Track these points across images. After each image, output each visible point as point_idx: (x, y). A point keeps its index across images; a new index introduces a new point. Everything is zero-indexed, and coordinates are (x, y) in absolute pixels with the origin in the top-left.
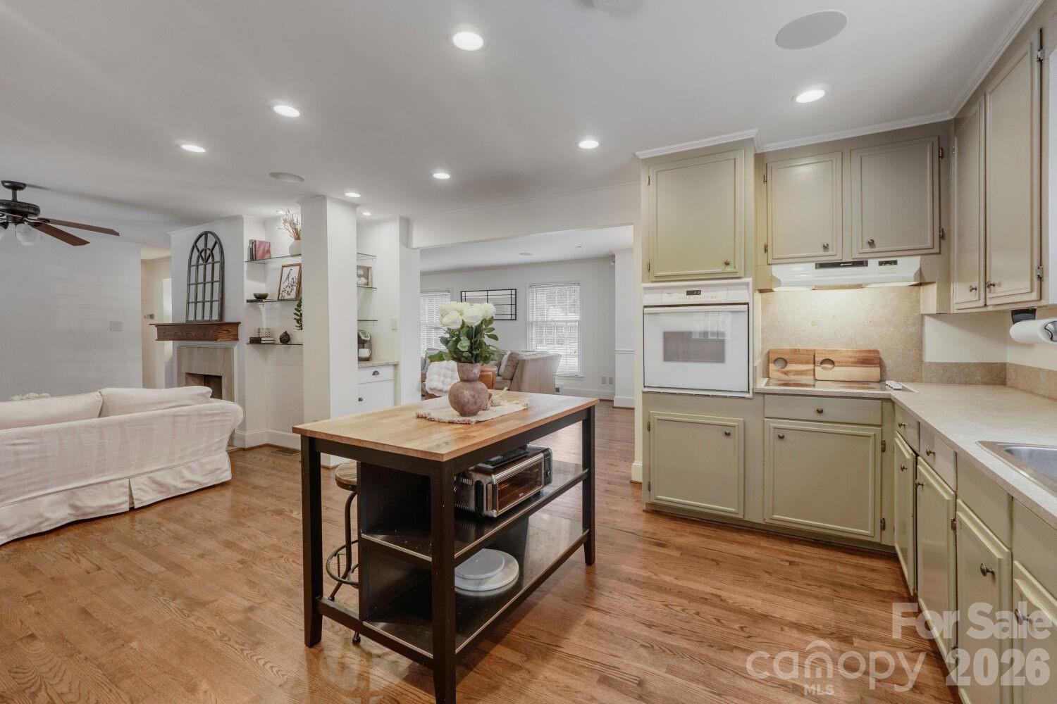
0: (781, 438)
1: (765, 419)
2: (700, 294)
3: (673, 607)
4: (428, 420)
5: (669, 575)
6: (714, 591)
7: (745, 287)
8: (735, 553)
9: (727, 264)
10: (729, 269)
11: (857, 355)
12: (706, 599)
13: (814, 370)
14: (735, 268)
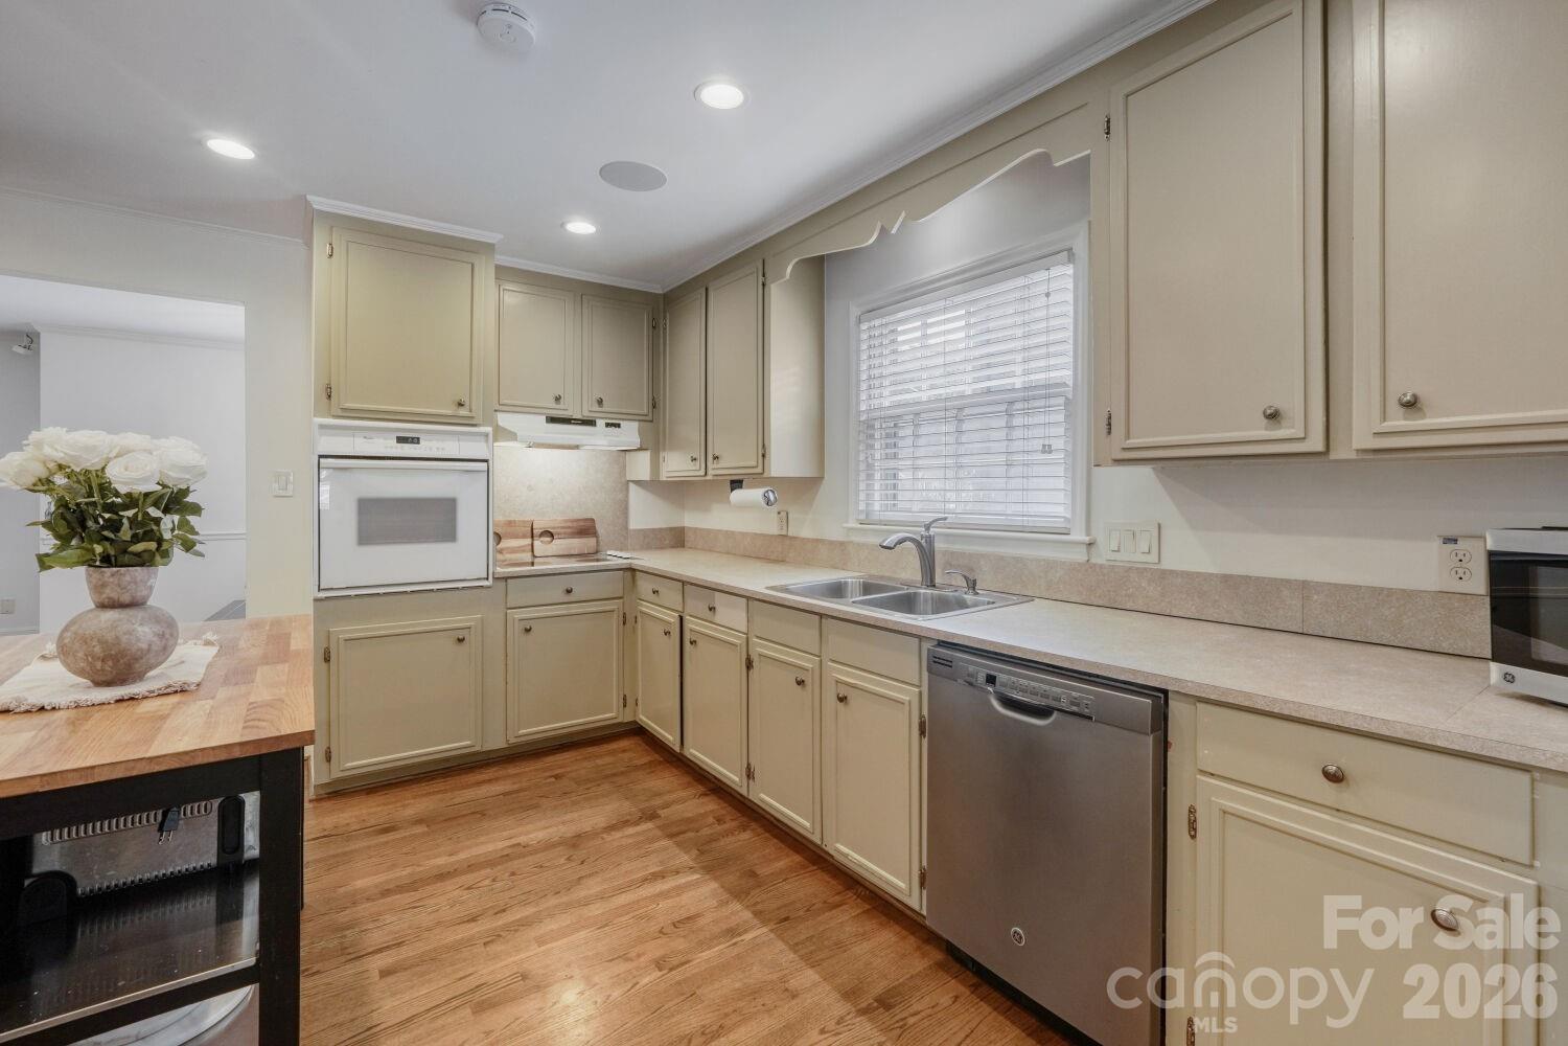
0: (528, 630)
1: (509, 611)
2: (418, 443)
3: (480, 884)
4: (128, 700)
5: (439, 856)
6: (508, 843)
7: (483, 439)
8: (493, 794)
9: (461, 405)
10: (463, 412)
11: (575, 524)
12: (507, 855)
13: (532, 545)
14: (471, 411)
